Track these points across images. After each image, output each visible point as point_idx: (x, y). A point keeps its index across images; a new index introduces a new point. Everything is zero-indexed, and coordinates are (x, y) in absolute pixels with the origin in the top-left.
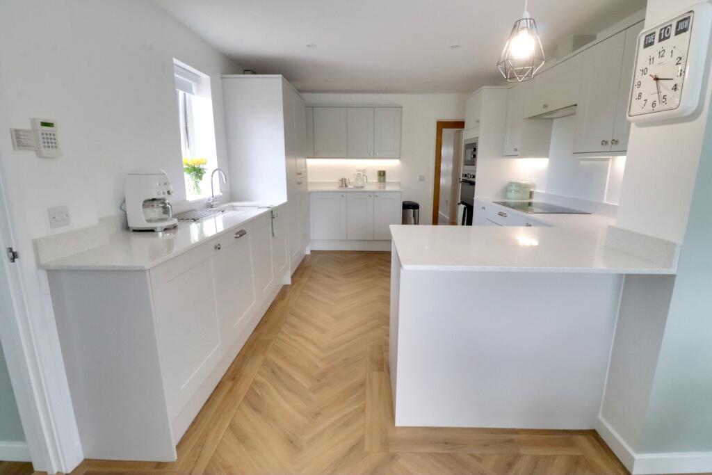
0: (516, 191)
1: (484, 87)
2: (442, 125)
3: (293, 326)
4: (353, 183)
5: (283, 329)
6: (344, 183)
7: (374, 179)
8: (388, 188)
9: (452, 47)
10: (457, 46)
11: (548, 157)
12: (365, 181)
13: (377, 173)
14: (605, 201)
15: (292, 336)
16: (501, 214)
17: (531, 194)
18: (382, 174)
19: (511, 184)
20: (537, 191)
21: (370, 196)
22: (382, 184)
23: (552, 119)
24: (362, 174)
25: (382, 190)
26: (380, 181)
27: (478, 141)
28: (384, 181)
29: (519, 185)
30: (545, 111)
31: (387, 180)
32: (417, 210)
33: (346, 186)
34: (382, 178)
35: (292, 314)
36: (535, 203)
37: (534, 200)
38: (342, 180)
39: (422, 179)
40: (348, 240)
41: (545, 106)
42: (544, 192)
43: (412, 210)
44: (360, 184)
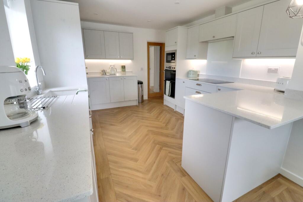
0: (193, 74)
1: (179, 26)
2: (150, 44)
3: (116, 162)
4: (109, 72)
5: (111, 166)
6: (104, 72)
7: (120, 70)
8: (127, 75)
9: (176, 3)
10: (178, 3)
11: (206, 59)
12: (116, 71)
13: (121, 67)
14: (240, 77)
15: (120, 170)
16: (198, 84)
17: (198, 75)
18: (123, 67)
19: (190, 71)
20: (200, 73)
21: (122, 79)
22: (124, 72)
23: (208, 43)
24: (113, 68)
25: (124, 75)
26: (123, 71)
27: (176, 51)
28: (125, 71)
29: (194, 71)
30: (213, 39)
31: (126, 71)
32: (142, 84)
33: (106, 74)
34: (124, 69)
35: (109, 154)
36: (200, 79)
37: (200, 78)
38: (103, 71)
39: (142, 69)
40: (112, 103)
41: (214, 37)
42: (205, 74)
43: (140, 85)
44: (113, 73)
